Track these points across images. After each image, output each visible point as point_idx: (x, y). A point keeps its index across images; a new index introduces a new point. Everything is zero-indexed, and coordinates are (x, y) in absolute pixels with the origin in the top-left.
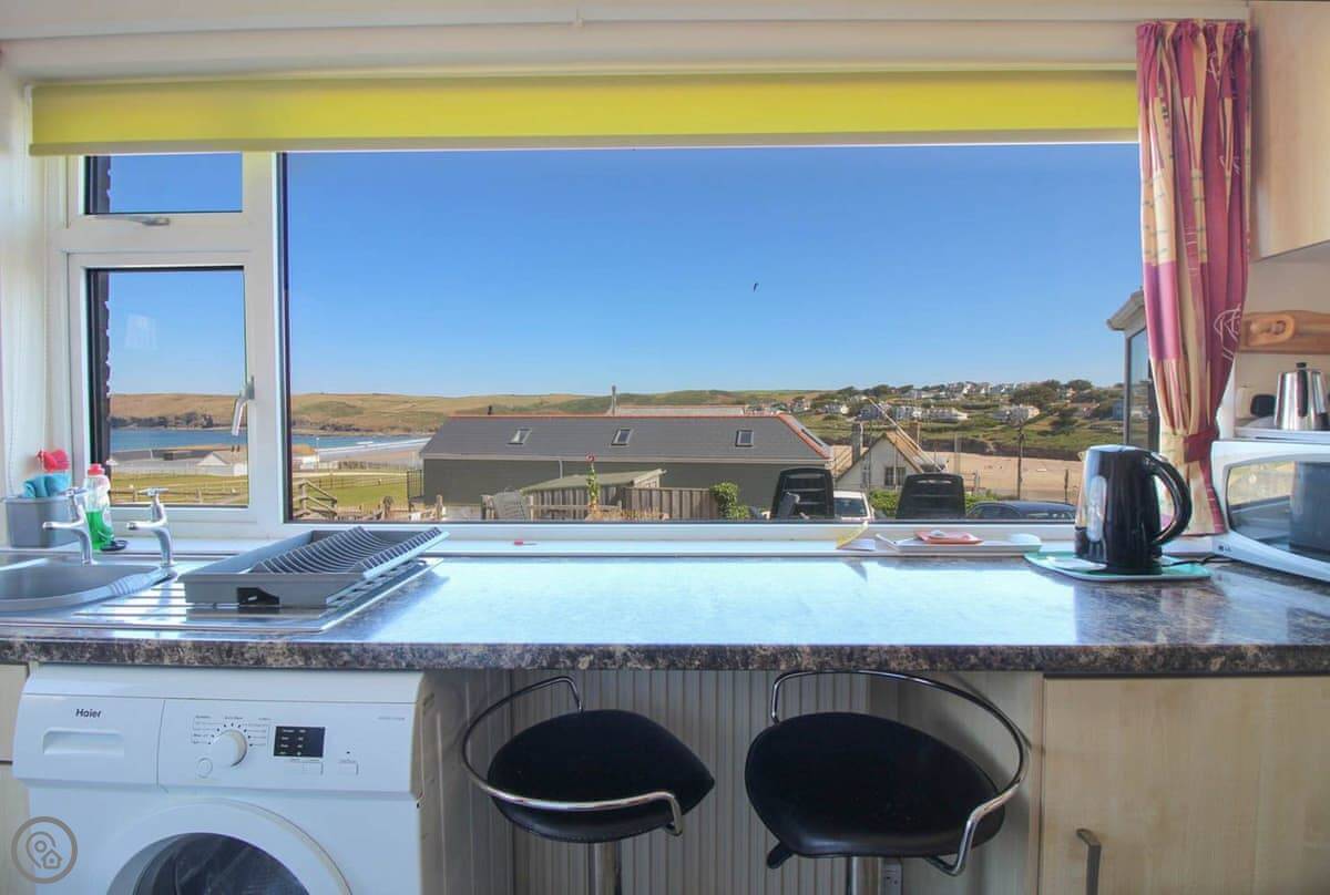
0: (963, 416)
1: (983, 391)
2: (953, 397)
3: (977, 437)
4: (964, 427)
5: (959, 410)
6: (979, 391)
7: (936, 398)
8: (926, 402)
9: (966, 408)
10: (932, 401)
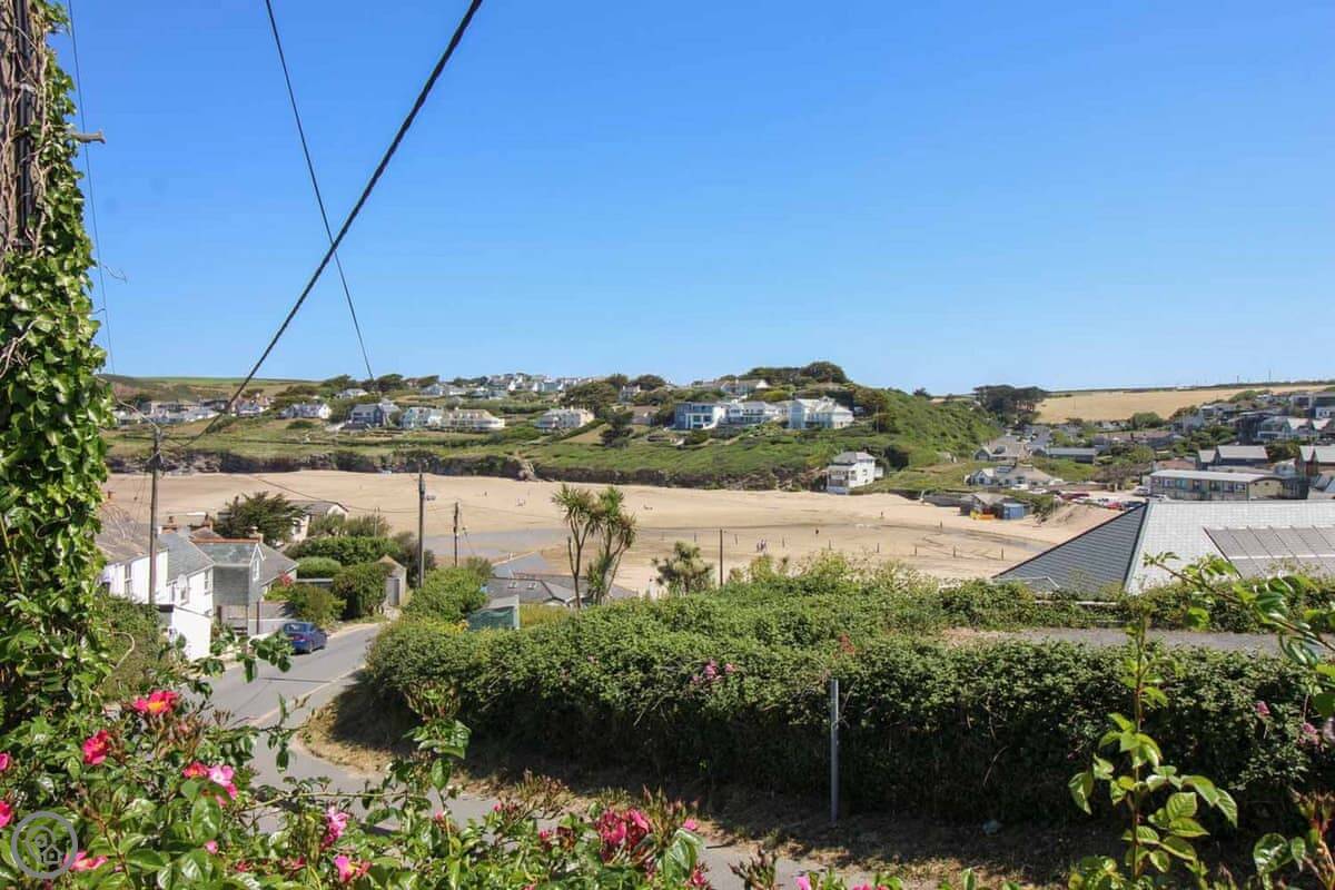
0: (499, 424)
1: (535, 388)
2: (493, 395)
3: (510, 454)
4: (497, 439)
5: (494, 415)
6: (530, 387)
7: (470, 396)
8: (452, 401)
9: (505, 411)
10: (461, 401)
